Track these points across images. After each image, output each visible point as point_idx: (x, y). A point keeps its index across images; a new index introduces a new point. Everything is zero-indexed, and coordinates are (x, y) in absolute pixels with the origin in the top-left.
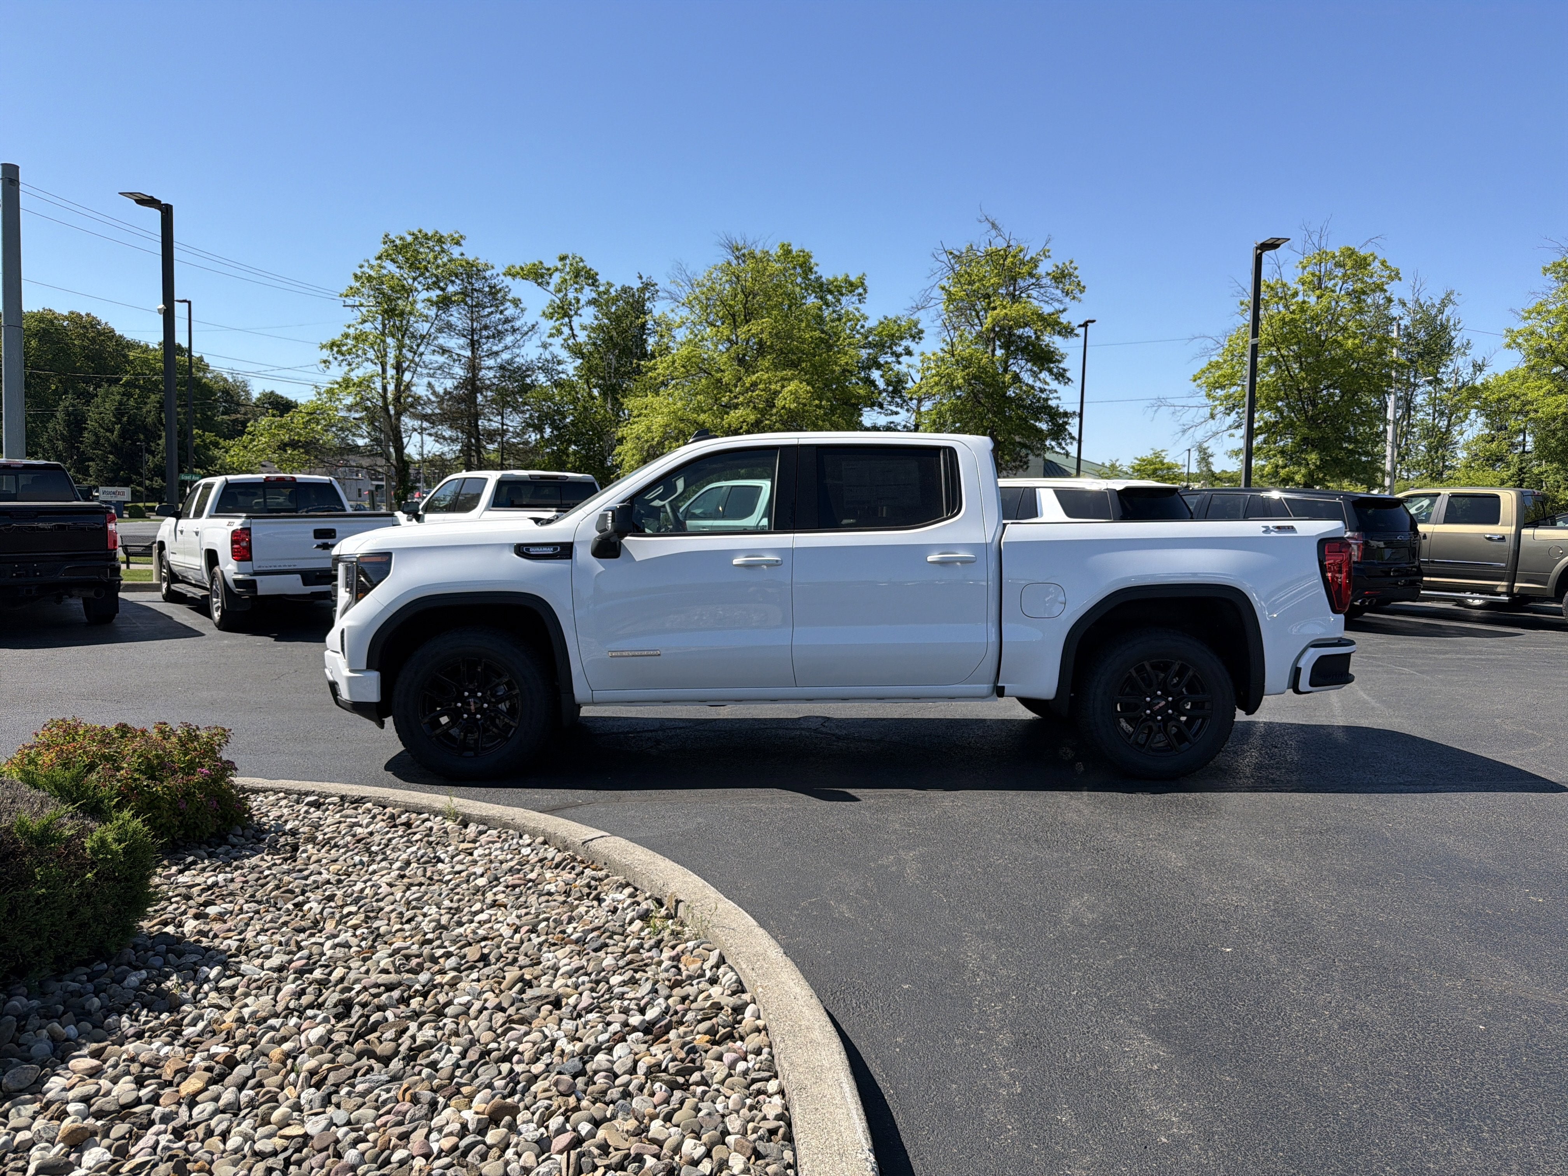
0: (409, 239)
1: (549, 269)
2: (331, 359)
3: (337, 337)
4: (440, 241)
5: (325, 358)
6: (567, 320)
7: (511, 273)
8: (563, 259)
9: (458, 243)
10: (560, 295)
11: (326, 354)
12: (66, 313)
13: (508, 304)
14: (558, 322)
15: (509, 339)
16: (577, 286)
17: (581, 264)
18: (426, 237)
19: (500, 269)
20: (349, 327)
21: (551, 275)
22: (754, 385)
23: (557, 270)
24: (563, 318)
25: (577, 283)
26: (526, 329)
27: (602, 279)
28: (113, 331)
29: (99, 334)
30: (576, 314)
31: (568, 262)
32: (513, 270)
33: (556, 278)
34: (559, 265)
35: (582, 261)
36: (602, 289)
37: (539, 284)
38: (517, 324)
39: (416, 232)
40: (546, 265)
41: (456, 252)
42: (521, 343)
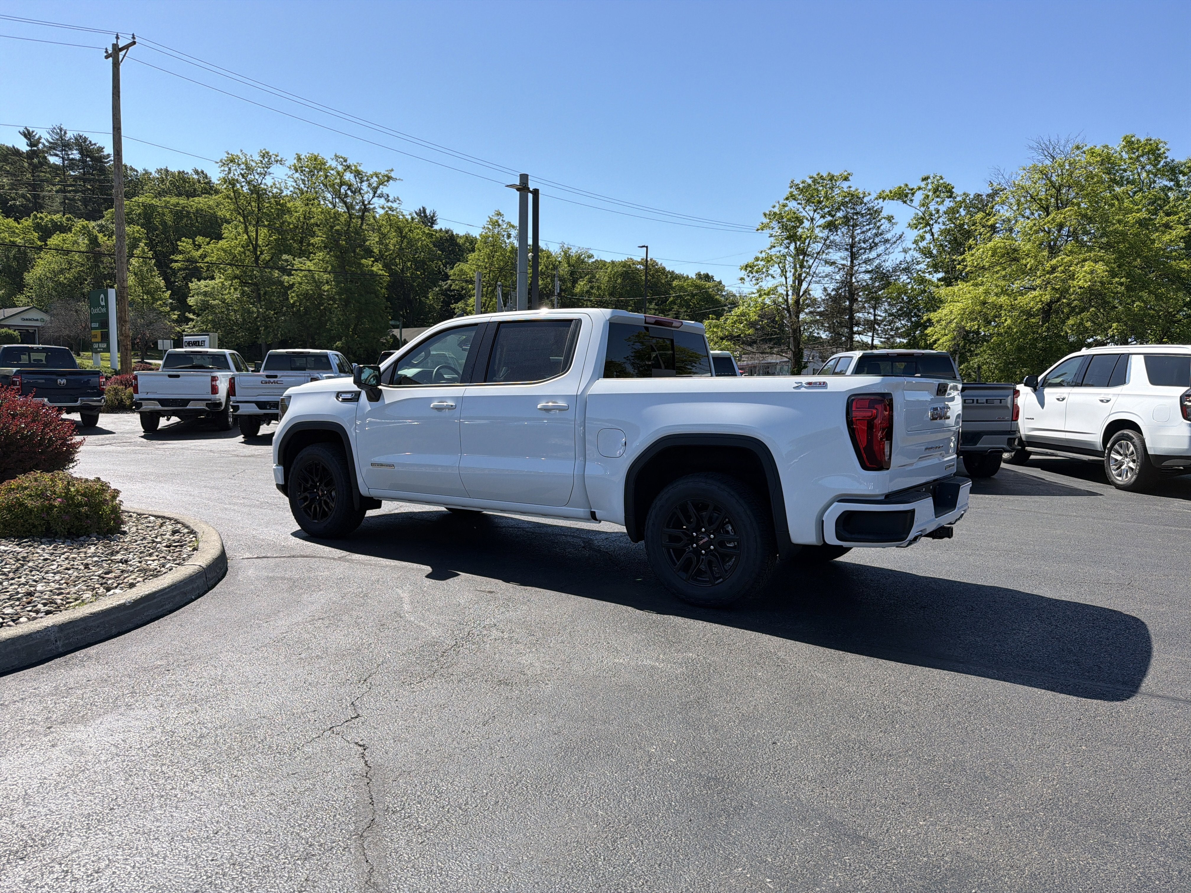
0: (810, 181)
1: (912, 190)
2: (745, 277)
3: (750, 260)
4: (832, 178)
5: (743, 276)
6: (929, 228)
7: (881, 197)
8: (925, 179)
9: (846, 179)
10: (923, 209)
11: (743, 274)
12: (639, 260)
13: (883, 221)
14: (921, 231)
15: (881, 249)
16: (938, 200)
17: (941, 181)
18: (822, 177)
19: (874, 196)
20: (761, 252)
21: (913, 194)
22: (1054, 269)
23: (920, 189)
24: (925, 227)
25: (938, 197)
26: (894, 239)
27: (958, 191)
28: (664, 269)
29: (657, 271)
30: (936, 222)
31: (929, 181)
32: (884, 195)
33: (919, 197)
34: (923, 184)
35: (941, 178)
36: (959, 199)
37: (905, 202)
38: (888, 236)
39: (815, 176)
40: (910, 187)
41: (845, 185)
42: (891, 250)
